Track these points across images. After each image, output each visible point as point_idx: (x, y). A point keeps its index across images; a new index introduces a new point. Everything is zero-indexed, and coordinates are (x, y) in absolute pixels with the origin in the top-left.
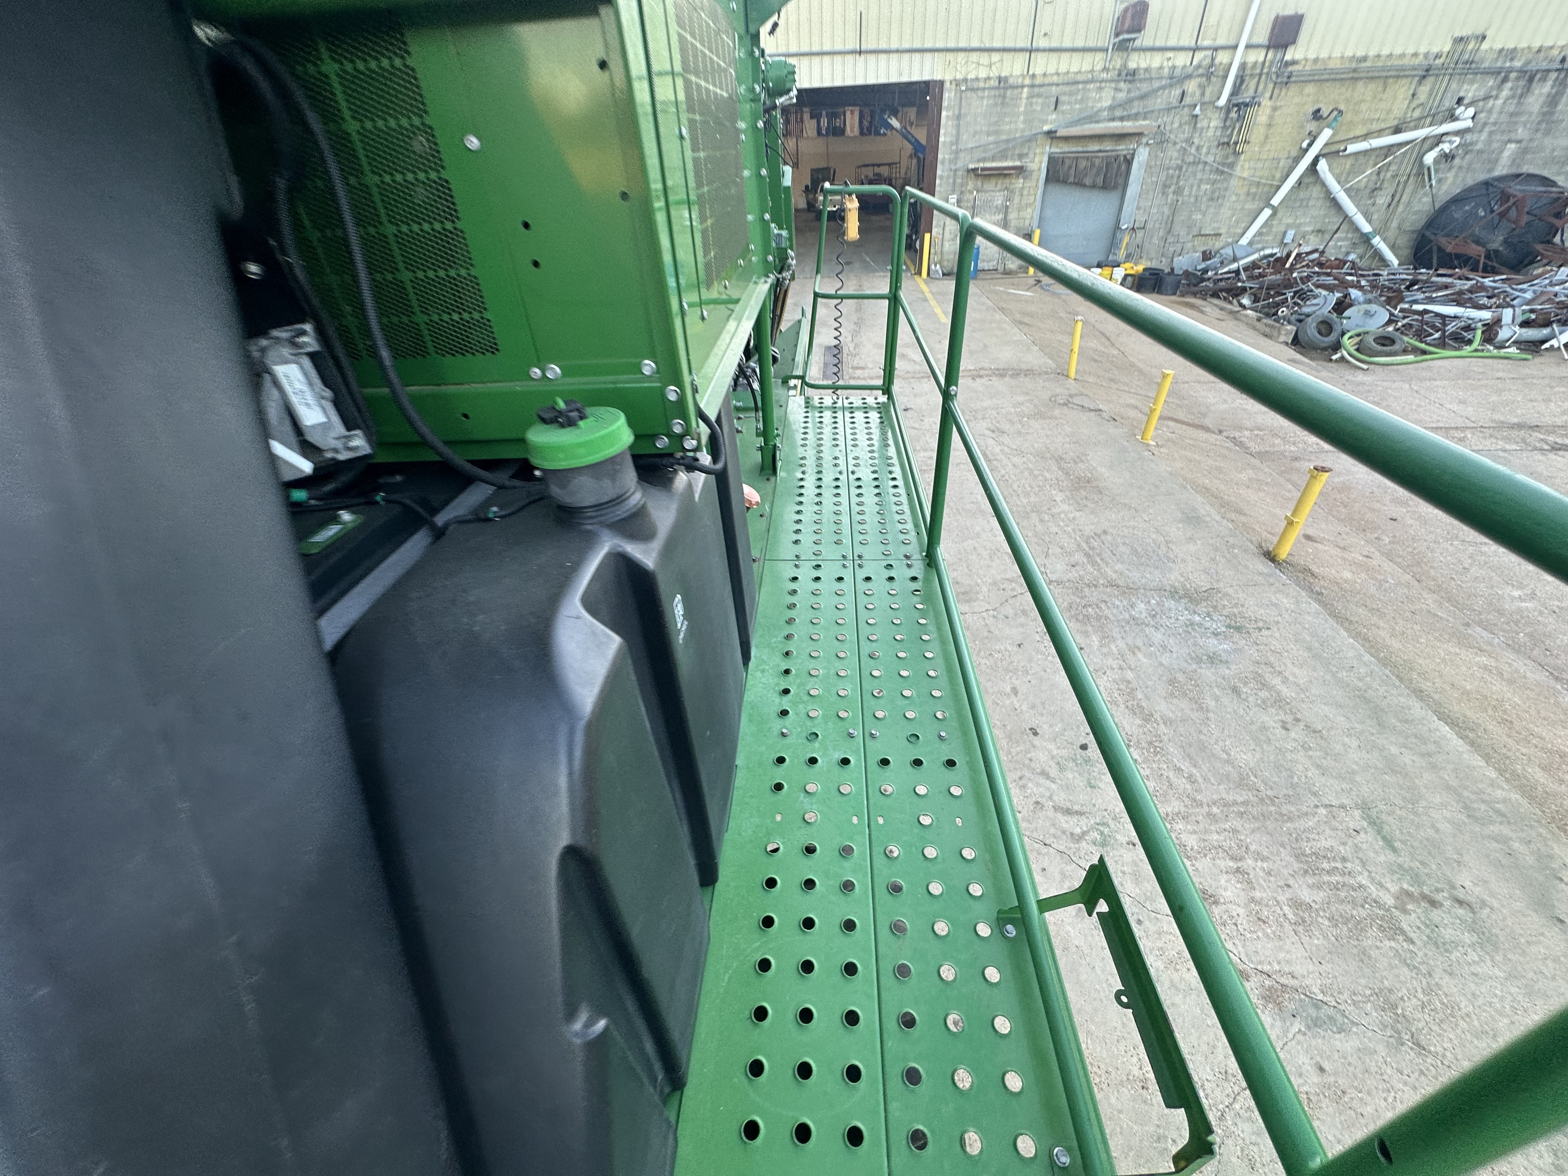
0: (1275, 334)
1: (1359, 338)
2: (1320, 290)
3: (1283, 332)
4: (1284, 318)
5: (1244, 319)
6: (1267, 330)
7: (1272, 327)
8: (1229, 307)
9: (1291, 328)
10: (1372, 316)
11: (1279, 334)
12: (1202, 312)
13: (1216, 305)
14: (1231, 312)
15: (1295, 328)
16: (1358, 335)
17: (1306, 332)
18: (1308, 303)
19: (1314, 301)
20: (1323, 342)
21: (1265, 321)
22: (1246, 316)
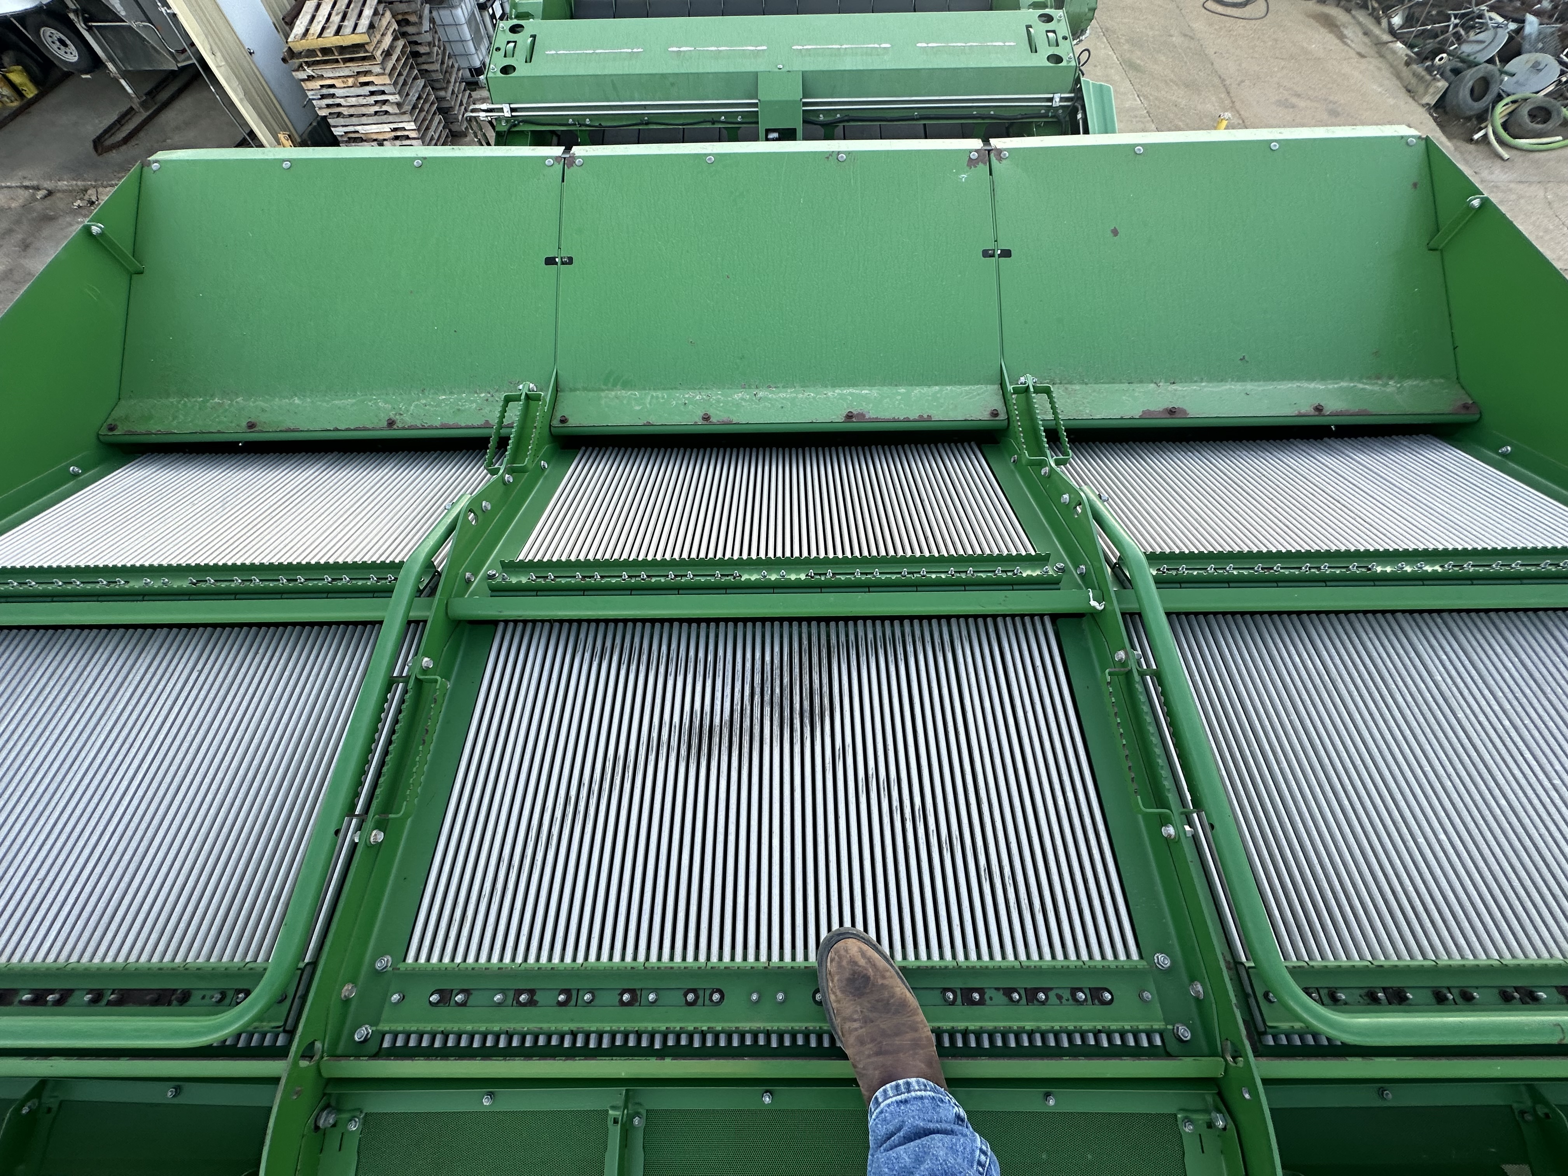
0: (1421, 90)
1: (1513, 107)
2: (1493, 15)
3: (1431, 90)
4: (1439, 68)
5: (1389, 56)
6: (1414, 81)
7: (1421, 79)
8: (1376, 31)
9: (1442, 84)
10: (1540, 70)
11: (1426, 93)
12: (1342, 37)
13: (1360, 24)
14: (1379, 44)
15: (1447, 85)
16: (1513, 102)
17: (1457, 92)
18: (1472, 36)
19: (1481, 37)
20: (1471, 109)
21: (1415, 66)
22: (1394, 52)
